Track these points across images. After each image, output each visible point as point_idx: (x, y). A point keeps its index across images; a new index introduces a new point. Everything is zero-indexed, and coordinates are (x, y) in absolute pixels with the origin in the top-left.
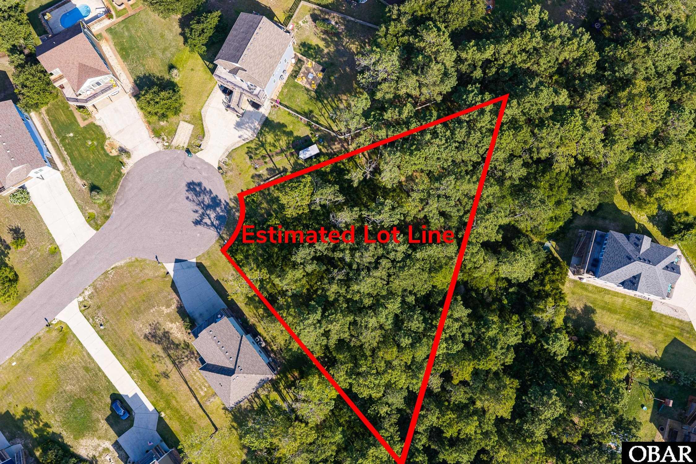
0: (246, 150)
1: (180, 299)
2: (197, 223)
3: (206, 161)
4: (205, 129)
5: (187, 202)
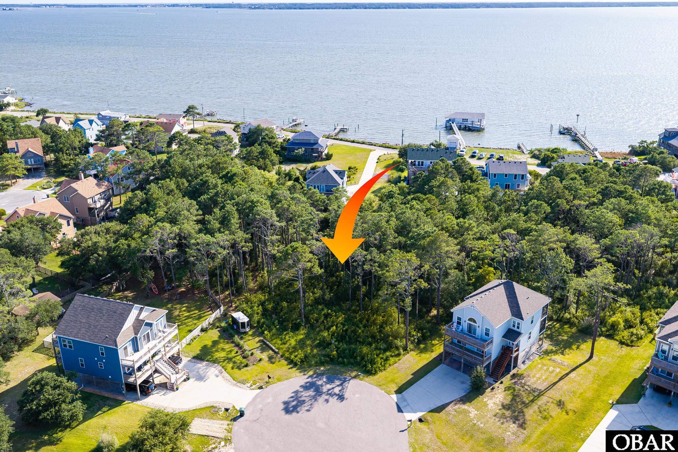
0: (236, 370)
1: (452, 401)
2: (341, 398)
3: (250, 400)
4: (202, 406)
5: (313, 411)
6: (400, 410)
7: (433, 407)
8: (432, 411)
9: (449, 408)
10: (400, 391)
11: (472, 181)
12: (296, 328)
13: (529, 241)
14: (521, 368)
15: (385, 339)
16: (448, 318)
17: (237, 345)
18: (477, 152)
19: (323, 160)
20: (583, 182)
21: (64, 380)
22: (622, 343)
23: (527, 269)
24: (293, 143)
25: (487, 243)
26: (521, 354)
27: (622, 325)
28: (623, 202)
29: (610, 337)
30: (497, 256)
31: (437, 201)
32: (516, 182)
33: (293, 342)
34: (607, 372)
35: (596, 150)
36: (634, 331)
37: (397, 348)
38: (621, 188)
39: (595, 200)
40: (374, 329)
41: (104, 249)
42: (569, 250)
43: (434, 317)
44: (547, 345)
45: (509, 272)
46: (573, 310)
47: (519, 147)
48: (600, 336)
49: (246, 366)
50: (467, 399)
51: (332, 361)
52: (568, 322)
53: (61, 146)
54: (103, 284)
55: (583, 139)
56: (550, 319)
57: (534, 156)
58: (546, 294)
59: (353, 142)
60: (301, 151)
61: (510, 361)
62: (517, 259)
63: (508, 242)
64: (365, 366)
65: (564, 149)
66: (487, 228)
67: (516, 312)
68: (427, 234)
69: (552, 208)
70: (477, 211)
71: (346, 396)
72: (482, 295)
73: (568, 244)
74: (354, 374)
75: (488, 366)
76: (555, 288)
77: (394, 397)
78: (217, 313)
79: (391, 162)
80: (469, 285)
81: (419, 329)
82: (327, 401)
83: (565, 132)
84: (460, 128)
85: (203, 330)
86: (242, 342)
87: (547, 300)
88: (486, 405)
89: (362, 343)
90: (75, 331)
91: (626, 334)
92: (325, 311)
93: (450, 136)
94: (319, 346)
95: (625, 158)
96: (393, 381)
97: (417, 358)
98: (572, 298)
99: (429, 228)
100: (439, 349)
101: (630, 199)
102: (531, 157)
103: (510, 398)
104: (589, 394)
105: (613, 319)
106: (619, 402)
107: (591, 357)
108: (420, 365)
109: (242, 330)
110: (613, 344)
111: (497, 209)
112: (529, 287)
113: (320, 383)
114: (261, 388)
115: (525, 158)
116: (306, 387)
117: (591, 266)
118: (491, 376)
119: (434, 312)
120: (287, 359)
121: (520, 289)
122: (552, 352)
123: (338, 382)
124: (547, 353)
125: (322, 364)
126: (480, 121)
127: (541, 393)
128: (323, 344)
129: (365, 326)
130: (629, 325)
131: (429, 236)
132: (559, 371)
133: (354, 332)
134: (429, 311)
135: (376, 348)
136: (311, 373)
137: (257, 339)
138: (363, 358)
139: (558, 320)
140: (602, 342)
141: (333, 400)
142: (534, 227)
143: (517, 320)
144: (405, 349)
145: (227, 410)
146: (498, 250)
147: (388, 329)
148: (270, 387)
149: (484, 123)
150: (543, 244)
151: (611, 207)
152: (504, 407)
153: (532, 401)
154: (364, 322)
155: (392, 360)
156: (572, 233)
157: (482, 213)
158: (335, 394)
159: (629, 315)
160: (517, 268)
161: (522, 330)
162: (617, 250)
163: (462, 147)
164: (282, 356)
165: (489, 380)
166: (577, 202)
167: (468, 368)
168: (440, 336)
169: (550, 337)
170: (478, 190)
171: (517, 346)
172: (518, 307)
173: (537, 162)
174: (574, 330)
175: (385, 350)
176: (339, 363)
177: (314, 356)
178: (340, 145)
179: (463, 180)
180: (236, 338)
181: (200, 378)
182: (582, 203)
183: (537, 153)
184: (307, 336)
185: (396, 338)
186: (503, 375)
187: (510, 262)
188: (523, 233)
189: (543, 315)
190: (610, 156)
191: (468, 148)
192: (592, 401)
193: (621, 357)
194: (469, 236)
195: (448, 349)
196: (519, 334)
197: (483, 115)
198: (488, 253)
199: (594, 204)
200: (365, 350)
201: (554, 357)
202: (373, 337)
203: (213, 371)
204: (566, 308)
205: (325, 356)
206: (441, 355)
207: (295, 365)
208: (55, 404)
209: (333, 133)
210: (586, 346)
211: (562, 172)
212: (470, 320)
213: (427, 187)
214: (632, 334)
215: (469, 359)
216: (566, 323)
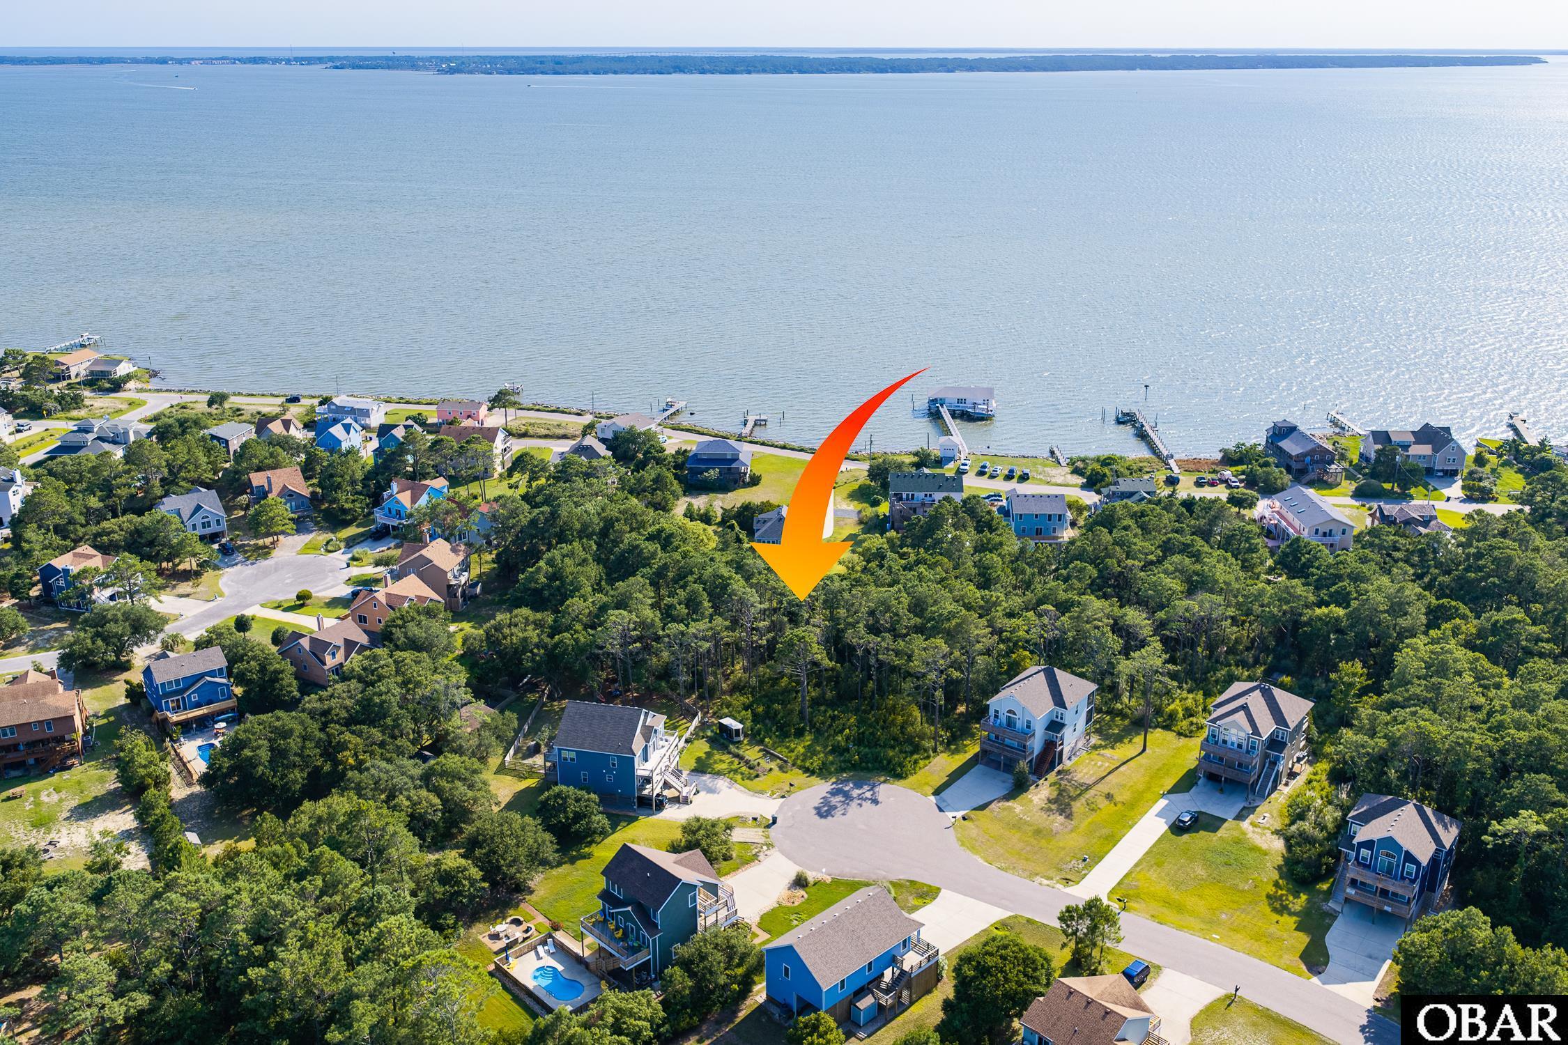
0: (747, 781)
1: (995, 800)
2: (875, 802)
3: (777, 808)
5: (848, 815)
6: (941, 810)
7: (976, 805)
8: (975, 809)
9: (993, 806)
10: (937, 792)
11: (991, 530)
12: (800, 734)
13: (1070, 618)
14: (1067, 764)
15: (910, 740)
16: (981, 712)
17: (737, 756)
18: (988, 464)
19: (746, 485)
20: (1139, 531)
21: (584, 793)
22: (1180, 734)
23: (1071, 652)
24: (696, 458)
25: (1020, 622)
26: (1067, 750)
27: (1180, 715)
28: (1187, 561)
29: (1167, 728)
30: (1033, 636)
31: (950, 565)
32: (1051, 524)
33: (801, 749)
34: (1160, 764)
35: (1172, 457)
36: (1194, 720)
37: (926, 750)
38: (1188, 539)
39: (1152, 557)
40: (895, 730)
41: (537, 646)
42: (1118, 628)
43: (962, 714)
44: (1095, 740)
45: (1048, 656)
46: (1126, 700)
47: (1052, 453)
48: (1156, 727)
49: (757, 776)
50: (1009, 797)
51: (854, 767)
52: (1121, 714)
53: (339, 479)
54: (525, 692)
55: (1152, 435)
56: (1099, 711)
57: (1076, 471)
58: (1093, 681)
59: (784, 447)
60: (713, 474)
61: (1054, 758)
62: (1056, 640)
63: (1046, 620)
64: (894, 769)
65: (1121, 458)
66: (1017, 601)
67: (1059, 700)
68: (952, 615)
69: (1099, 571)
70: (1003, 577)
71: (880, 799)
72: (1021, 684)
73: (1115, 620)
74: (882, 779)
75: (1031, 761)
76: (1103, 674)
77: (932, 798)
78: (696, 722)
79: (856, 486)
80: (1001, 674)
81: (948, 728)
82: (860, 805)
83: (1126, 419)
84: (954, 415)
85: (687, 741)
86: (741, 752)
87: (1093, 687)
88: (1031, 801)
89: (884, 746)
90: (579, 741)
91: (1185, 723)
92: (830, 712)
93: (943, 439)
94: (832, 752)
95: (1214, 472)
96: (927, 784)
97: (949, 759)
98: (1123, 685)
99: (950, 607)
100: (973, 749)
101: (1197, 557)
102: (1072, 472)
103: (1055, 793)
104: (1141, 787)
105: (1172, 707)
106: (1170, 792)
107: (1144, 750)
108: (955, 767)
109: (736, 739)
110: (1170, 736)
111: (1028, 570)
112: (1073, 673)
113: (847, 789)
114: (783, 797)
115: (1062, 474)
116: (834, 793)
117: (1143, 644)
118: (1034, 774)
119: (961, 709)
120: (800, 768)
121: (1062, 676)
122: (1100, 746)
123: (866, 788)
124: (1095, 747)
125: (843, 770)
126: (986, 402)
127: (1088, 787)
128: (837, 750)
129: (883, 728)
130: (1189, 713)
131: (954, 617)
132: (1109, 766)
133: (873, 734)
134: (955, 708)
135: (901, 752)
136: (834, 780)
137: (757, 748)
138: (889, 762)
139: (1108, 713)
140: (1157, 735)
141: (867, 805)
142: (1076, 598)
143: (1060, 710)
144: (935, 750)
145: (755, 819)
146: (1034, 630)
147: (910, 729)
148: (793, 796)
149: (993, 404)
150: (1087, 622)
151: (1171, 568)
152: (1050, 801)
153: (1080, 795)
154: (881, 723)
155: (922, 763)
156: (1121, 607)
157: (1008, 578)
158: (867, 798)
159: (1189, 702)
160: (1057, 651)
161: (1066, 721)
162: (1173, 625)
163: (963, 457)
164: (794, 765)
165: (1032, 777)
166: (1130, 562)
167: (1009, 767)
168: (973, 735)
169: (1098, 731)
170: (1001, 544)
171: (1062, 739)
172: (1061, 695)
173: (1081, 480)
174: (1127, 722)
175: (912, 753)
176: (863, 769)
177: (832, 763)
178: (764, 456)
179: (979, 530)
180: (732, 748)
181: (711, 791)
182: (1136, 563)
183: (1079, 464)
184: (815, 741)
185: (923, 739)
186: (1048, 772)
187: (1049, 643)
188: (1063, 607)
189: (1089, 704)
190: (1192, 467)
191: (971, 457)
192: (1143, 792)
193: (1178, 749)
194: (998, 613)
195: (985, 746)
196: (1062, 726)
197: (990, 391)
198: (1022, 633)
199: (1152, 563)
200: (891, 753)
201: (1102, 752)
202: (895, 739)
203: (722, 783)
204: (1117, 697)
205: (844, 761)
206: (976, 755)
207: (812, 773)
208: (585, 816)
209: (746, 431)
210: (1139, 740)
211: (1112, 516)
212: (1010, 711)
213: (930, 540)
214: (1192, 723)
215: (1010, 755)
216: (1117, 715)
